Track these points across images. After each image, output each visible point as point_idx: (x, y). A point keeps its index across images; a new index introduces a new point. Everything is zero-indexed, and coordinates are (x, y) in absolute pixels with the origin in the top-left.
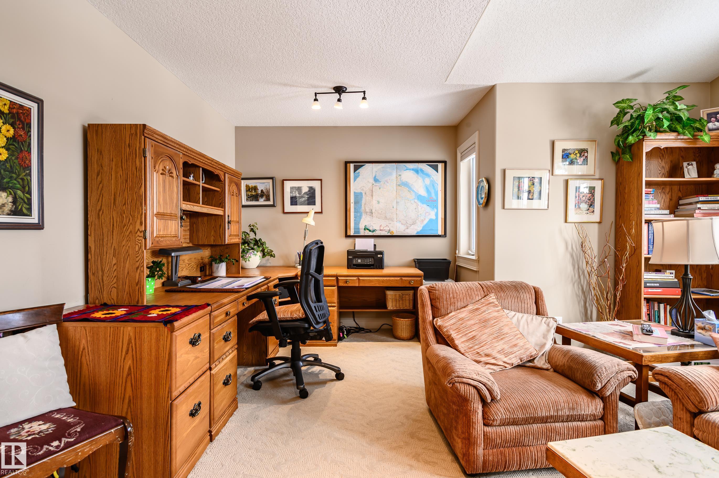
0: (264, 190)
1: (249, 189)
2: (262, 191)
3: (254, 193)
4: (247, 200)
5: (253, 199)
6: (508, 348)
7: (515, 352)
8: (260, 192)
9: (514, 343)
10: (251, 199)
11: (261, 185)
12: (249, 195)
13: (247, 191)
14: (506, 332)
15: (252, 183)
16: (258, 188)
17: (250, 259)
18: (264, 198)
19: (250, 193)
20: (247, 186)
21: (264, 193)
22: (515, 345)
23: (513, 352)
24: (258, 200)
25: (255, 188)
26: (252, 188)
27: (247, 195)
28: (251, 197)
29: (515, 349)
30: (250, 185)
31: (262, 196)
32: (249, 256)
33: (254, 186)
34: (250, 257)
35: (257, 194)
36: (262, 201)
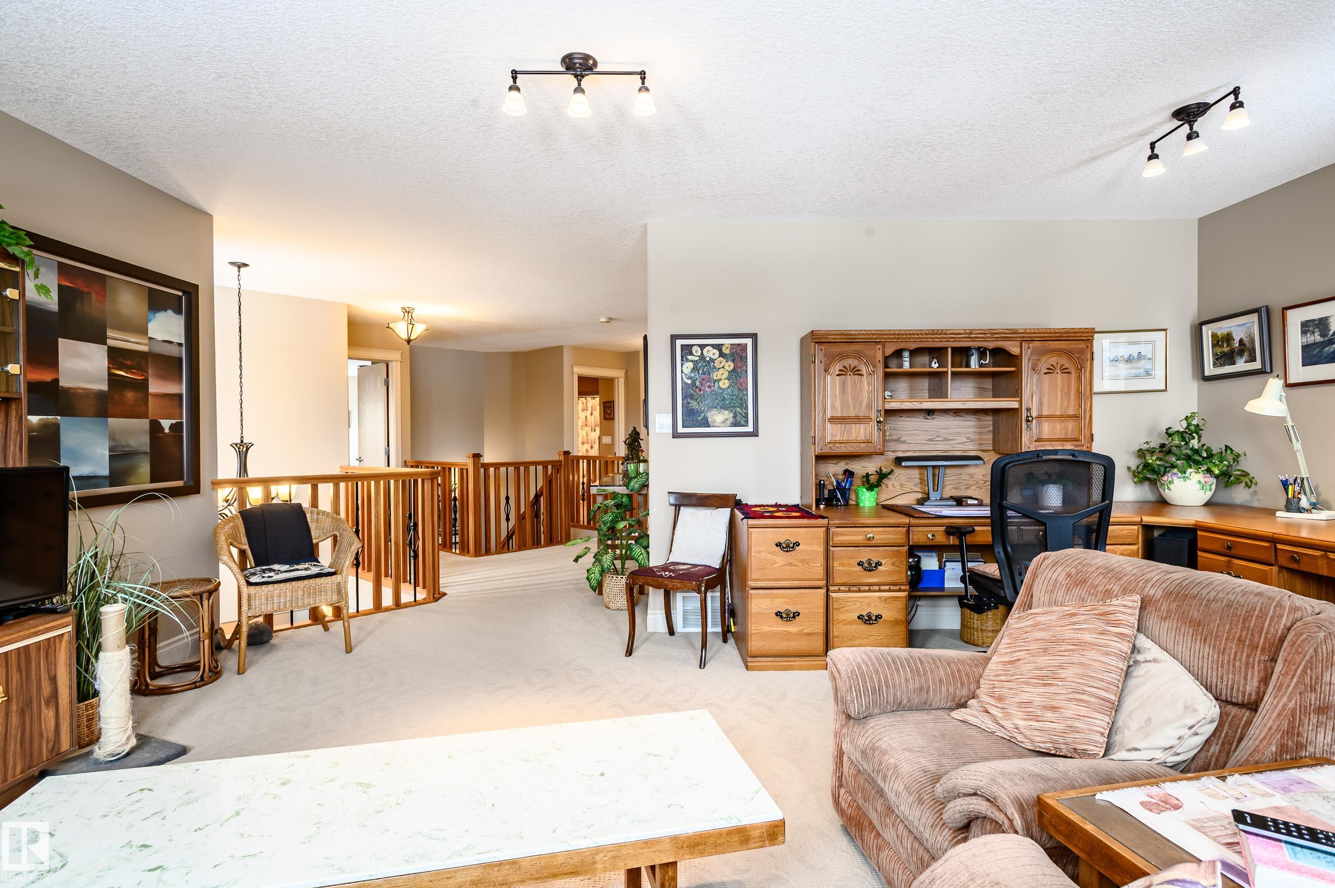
0: (1245, 339)
1: (1218, 342)
2: (1241, 341)
3: (1226, 349)
4: (1215, 364)
5: (1224, 361)
6: (1038, 706)
7: (1045, 719)
8: (1237, 345)
9: (1055, 703)
10: (1222, 361)
11: (1239, 328)
12: (1217, 355)
13: (1214, 346)
14: (1063, 676)
15: (1222, 328)
16: (1235, 336)
17: (1171, 486)
18: (1246, 356)
19: (1218, 350)
20: (1214, 336)
21: (1245, 345)
22: (1054, 709)
23: (1040, 718)
24: (1234, 363)
25: (1228, 338)
26: (1222, 338)
27: (1215, 355)
28: (1221, 357)
29: (1049, 715)
30: (1219, 333)
31: (1241, 353)
32: (1170, 479)
33: (1226, 333)
34: (1171, 482)
35: (1232, 349)
36: (1241, 365)
